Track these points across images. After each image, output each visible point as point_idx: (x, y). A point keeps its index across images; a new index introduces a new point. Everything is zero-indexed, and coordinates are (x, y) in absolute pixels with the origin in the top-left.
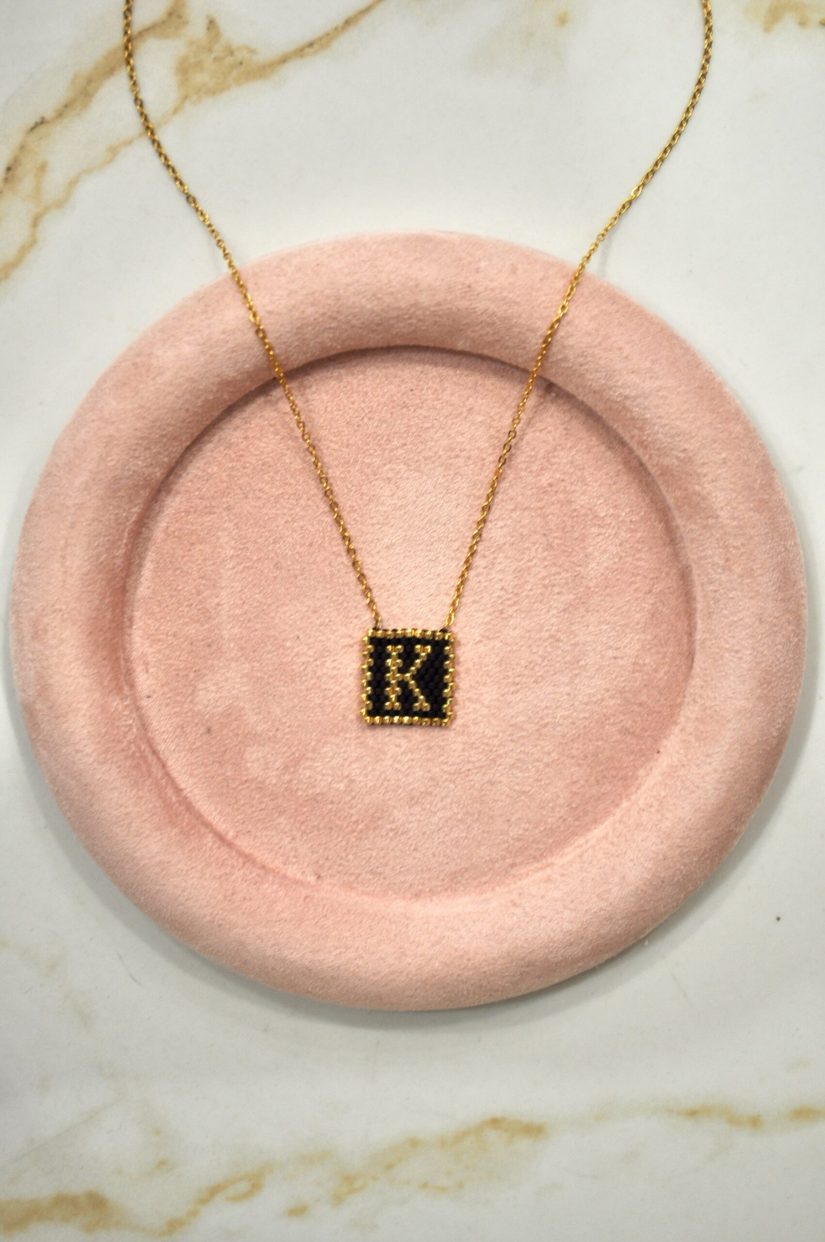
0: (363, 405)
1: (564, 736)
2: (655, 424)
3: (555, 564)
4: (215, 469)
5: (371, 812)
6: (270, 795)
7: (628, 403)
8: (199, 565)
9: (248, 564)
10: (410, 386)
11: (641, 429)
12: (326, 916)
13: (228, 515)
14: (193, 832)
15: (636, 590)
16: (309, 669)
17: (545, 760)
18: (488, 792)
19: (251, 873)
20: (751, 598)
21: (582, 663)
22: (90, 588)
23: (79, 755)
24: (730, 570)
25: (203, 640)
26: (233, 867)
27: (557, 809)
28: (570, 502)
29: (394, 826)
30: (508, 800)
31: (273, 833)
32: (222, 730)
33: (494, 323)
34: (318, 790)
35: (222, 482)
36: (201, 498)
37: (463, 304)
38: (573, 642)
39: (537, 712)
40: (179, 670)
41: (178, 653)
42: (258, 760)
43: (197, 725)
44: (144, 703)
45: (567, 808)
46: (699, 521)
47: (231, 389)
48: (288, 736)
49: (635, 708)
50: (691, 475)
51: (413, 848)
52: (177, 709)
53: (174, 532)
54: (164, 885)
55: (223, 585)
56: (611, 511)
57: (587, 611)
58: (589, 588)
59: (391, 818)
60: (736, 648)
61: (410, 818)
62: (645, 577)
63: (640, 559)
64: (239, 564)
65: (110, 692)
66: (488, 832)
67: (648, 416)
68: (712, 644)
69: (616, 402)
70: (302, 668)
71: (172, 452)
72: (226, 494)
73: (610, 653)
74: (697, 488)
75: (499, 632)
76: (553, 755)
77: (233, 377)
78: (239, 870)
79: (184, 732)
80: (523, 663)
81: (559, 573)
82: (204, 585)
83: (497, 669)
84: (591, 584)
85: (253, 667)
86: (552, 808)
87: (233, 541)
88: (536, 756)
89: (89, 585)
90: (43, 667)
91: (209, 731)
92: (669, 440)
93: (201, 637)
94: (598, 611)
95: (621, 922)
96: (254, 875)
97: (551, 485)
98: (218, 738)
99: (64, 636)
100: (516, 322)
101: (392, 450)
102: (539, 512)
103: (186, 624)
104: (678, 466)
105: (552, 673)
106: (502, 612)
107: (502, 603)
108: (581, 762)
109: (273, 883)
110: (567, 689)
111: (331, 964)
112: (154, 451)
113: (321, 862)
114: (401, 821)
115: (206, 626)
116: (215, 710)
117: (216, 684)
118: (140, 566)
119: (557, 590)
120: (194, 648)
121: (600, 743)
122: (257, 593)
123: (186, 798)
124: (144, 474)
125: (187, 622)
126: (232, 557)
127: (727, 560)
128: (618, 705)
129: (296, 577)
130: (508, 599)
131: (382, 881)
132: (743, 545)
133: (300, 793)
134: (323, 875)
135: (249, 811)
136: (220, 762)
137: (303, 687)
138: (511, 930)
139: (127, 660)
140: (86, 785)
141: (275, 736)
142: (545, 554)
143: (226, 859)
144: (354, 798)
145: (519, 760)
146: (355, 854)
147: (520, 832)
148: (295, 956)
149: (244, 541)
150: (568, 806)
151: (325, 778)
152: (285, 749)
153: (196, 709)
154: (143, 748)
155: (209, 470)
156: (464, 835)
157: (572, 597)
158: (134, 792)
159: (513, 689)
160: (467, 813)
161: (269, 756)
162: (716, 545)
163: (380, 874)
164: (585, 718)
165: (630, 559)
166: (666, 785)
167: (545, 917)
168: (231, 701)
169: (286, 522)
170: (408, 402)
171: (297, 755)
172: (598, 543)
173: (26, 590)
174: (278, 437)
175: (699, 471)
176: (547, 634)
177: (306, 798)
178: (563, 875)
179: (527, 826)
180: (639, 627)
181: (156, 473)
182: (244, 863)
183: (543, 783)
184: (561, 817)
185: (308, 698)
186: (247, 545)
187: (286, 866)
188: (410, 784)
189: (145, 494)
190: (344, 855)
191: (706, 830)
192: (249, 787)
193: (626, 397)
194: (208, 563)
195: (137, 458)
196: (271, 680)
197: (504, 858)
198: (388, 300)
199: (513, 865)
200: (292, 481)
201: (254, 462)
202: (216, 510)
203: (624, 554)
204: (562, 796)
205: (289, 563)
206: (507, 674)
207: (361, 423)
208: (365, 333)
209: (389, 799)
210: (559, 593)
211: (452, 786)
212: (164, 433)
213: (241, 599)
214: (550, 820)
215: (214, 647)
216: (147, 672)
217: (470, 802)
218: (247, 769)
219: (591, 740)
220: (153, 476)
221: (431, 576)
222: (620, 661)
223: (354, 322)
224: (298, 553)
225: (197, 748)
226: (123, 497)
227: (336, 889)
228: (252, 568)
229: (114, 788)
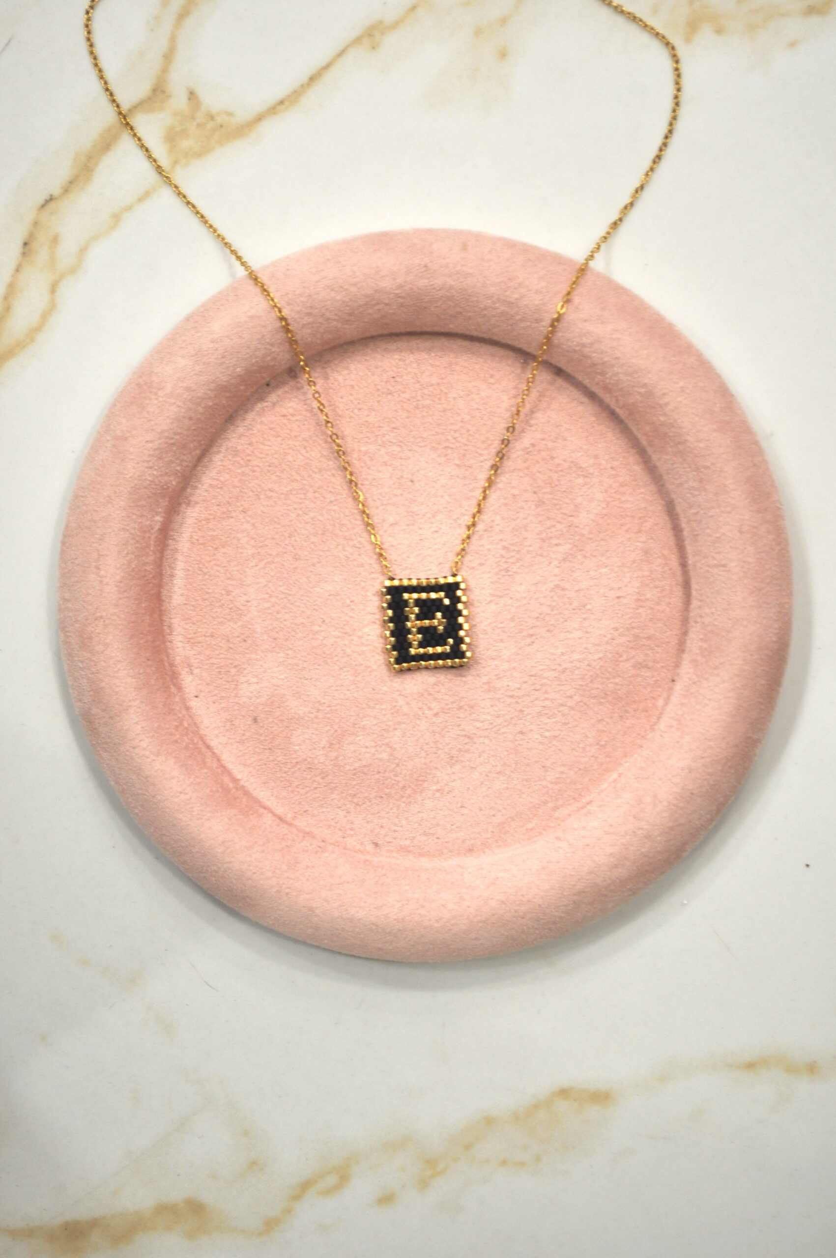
0: (351, 398)
1: (583, 678)
2: (613, 366)
3: (549, 518)
4: (227, 476)
5: (415, 776)
6: (320, 774)
7: (586, 350)
8: (225, 567)
9: (269, 560)
10: (391, 374)
11: (603, 374)
12: (385, 875)
13: (244, 518)
14: (251, 812)
15: (627, 531)
16: (339, 649)
17: (569, 704)
18: (521, 743)
19: (311, 845)
20: (729, 512)
21: (589, 607)
22: (126, 594)
23: (137, 751)
24: (705, 490)
25: (238, 637)
26: (293, 840)
27: (588, 749)
28: (552, 458)
29: (438, 787)
30: (541, 747)
31: (329, 810)
32: (268, 718)
33: (454, 296)
34: (364, 763)
35: (234, 487)
36: (218, 505)
37: (423, 283)
38: (577, 588)
39: (555, 660)
40: (220, 667)
41: (217, 652)
42: (304, 741)
43: (244, 716)
44: (193, 703)
45: (597, 747)
46: (670, 449)
47: (228, 394)
48: (329, 716)
49: (644, 642)
50: (654, 407)
51: (459, 805)
52: (223, 705)
53: (197, 540)
54: (231, 862)
55: (249, 582)
56: (592, 461)
57: (585, 557)
58: (583, 535)
59: (435, 780)
60: (723, 562)
61: (453, 777)
62: (633, 517)
63: (627, 501)
64: (261, 561)
65: (158, 690)
66: (527, 781)
67: (606, 359)
68: (703, 564)
69: (575, 351)
70: (332, 650)
71: (183, 460)
72: (240, 498)
73: (612, 594)
74: (662, 418)
75: (508, 589)
76: (576, 697)
77: (228, 381)
78: (299, 843)
79: (233, 724)
80: (535, 614)
81: (554, 526)
82: (232, 585)
83: (512, 624)
84: (585, 532)
85: (288, 655)
86: (583, 748)
87: (253, 541)
88: (560, 701)
89: (125, 591)
90: (93, 673)
91: (255, 720)
92: (629, 378)
93: (237, 634)
94: (595, 556)
95: (659, 838)
96: (314, 846)
97: (533, 445)
98: (266, 726)
99: (108, 641)
100: (472, 292)
101: (384, 435)
102: (526, 472)
103: (221, 623)
104: (641, 402)
105: (562, 620)
106: (507, 570)
107: (506, 562)
108: (603, 701)
109: (333, 852)
110: (578, 634)
111: (395, 917)
112: (166, 459)
113: (376, 831)
114: (444, 781)
115: (239, 624)
116: (258, 700)
117: (257, 676)
118: (172, 576)
119: (554, 541)
120: (231, 645)
121: (617, 680)
122: (280, 586)
123: (243, 787)
124: (160, 482)
125: (222, 622)
126: (253, 555)
127: (701, 481)
128: (629, 641)
129: (314, 565)
130: (512, 557)
131: (436, 840)
132: (713, 464)
133: (348, 768)
134: (380, 843)
135: (303, 791)
136: (270, 749)
137: (336, 667)
138: (558, 862)
139: (172, 665)
140: (146, 778)
141: (316, 717)
142: (539, 510)
143: (286, 834)
144: (398, 765)
145: (544, 707)
146: (407, 819)
147: (557, 776)
148: (360, 914)
149: (262, 539)
150: (598, 744)
151: (368, 750)
152: (328, 728)
153: (241, 702)
154: (195, 742)
155: (222, 479)
156: (505, 785)
157: (569, 546)
158: (191, 780)
159: (529, 640)
160: (505, 764)
161: (314, 736)
162: (688, 469)
163: (433, 834)
164: (600, 658)
165: (616, 503)
166: (682, 704)
167: (588, 845)
168: (272, 690)
169: (298, 515)
170: (391, 388)
171: (339, 732)
172: (585, 492)
173: (70, 605)
174: (279, 439)
175: (661, 402)
176: (551, 585)
177: (354, 772)
178: (601, 806)
179: (562, 769)
180: (635, 565)
181: (171, 481)
182: (304, 837)
183: (570, 726)
184: (592, 756)
185: (341, 677)
186: (266, 543)
187: (346, 839)
188: (447, 744)
189: (164, 503)
190: (396, 821)
191: (724, 738)
192: (299, 769)
193: (584, 345)
194: (233, 564)
195: (151, 468)
196: (305, 665)
197: (545, 803)
198: (354, 289)
199: (555, 808)
200: (298, 478)
201: (261, 464)
202: (234, 514)
203: (610, 499)
204: (590, 736)
205: (306, 553)
206: (521, 627)
207: (352, 415)
208: (339, 325)
209: (431, 762)
210: (557, 545)
211: (487, 741)
212: (172, 441)
213: (267, 593)
214: (583, 760)
215: (250, 641)
216: (192, 673)
217: (506, 753)
218: (296, 752)
219: (608, 679)
220: (169, 485)
221: (436, 547)
222: (624, 601)
223: (328, 314)
224: (313, 543)
225: (247, 739)
226: (145, 506)
227: (395, 854)
228: (273, 562)
229: (172, 778)
